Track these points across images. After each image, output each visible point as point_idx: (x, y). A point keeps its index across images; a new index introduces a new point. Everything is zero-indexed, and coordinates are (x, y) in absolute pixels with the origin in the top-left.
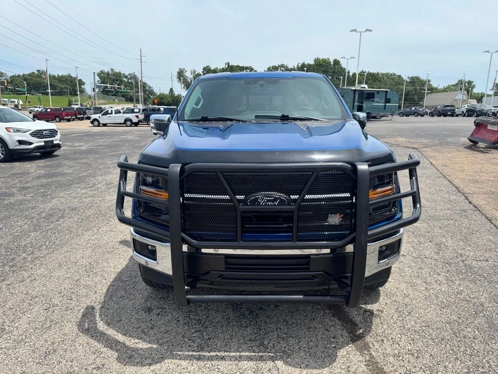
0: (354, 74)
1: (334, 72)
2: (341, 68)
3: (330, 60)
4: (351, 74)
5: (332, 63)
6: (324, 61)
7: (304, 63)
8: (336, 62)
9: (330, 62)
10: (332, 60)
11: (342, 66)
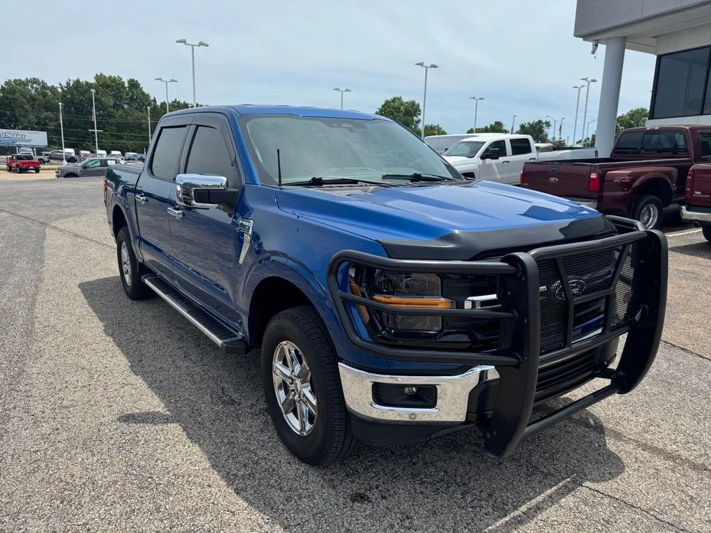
0: (163, 104)
1: (132, 99)
2: (143, 93)
3: (123, 80)
4: (158, 103)
5: (126, 85)
6: (113, 80)
7: (78, 80)
8: (134, 84)
9: (123, 84)
10: (125, 80)
11: (144, 90)
